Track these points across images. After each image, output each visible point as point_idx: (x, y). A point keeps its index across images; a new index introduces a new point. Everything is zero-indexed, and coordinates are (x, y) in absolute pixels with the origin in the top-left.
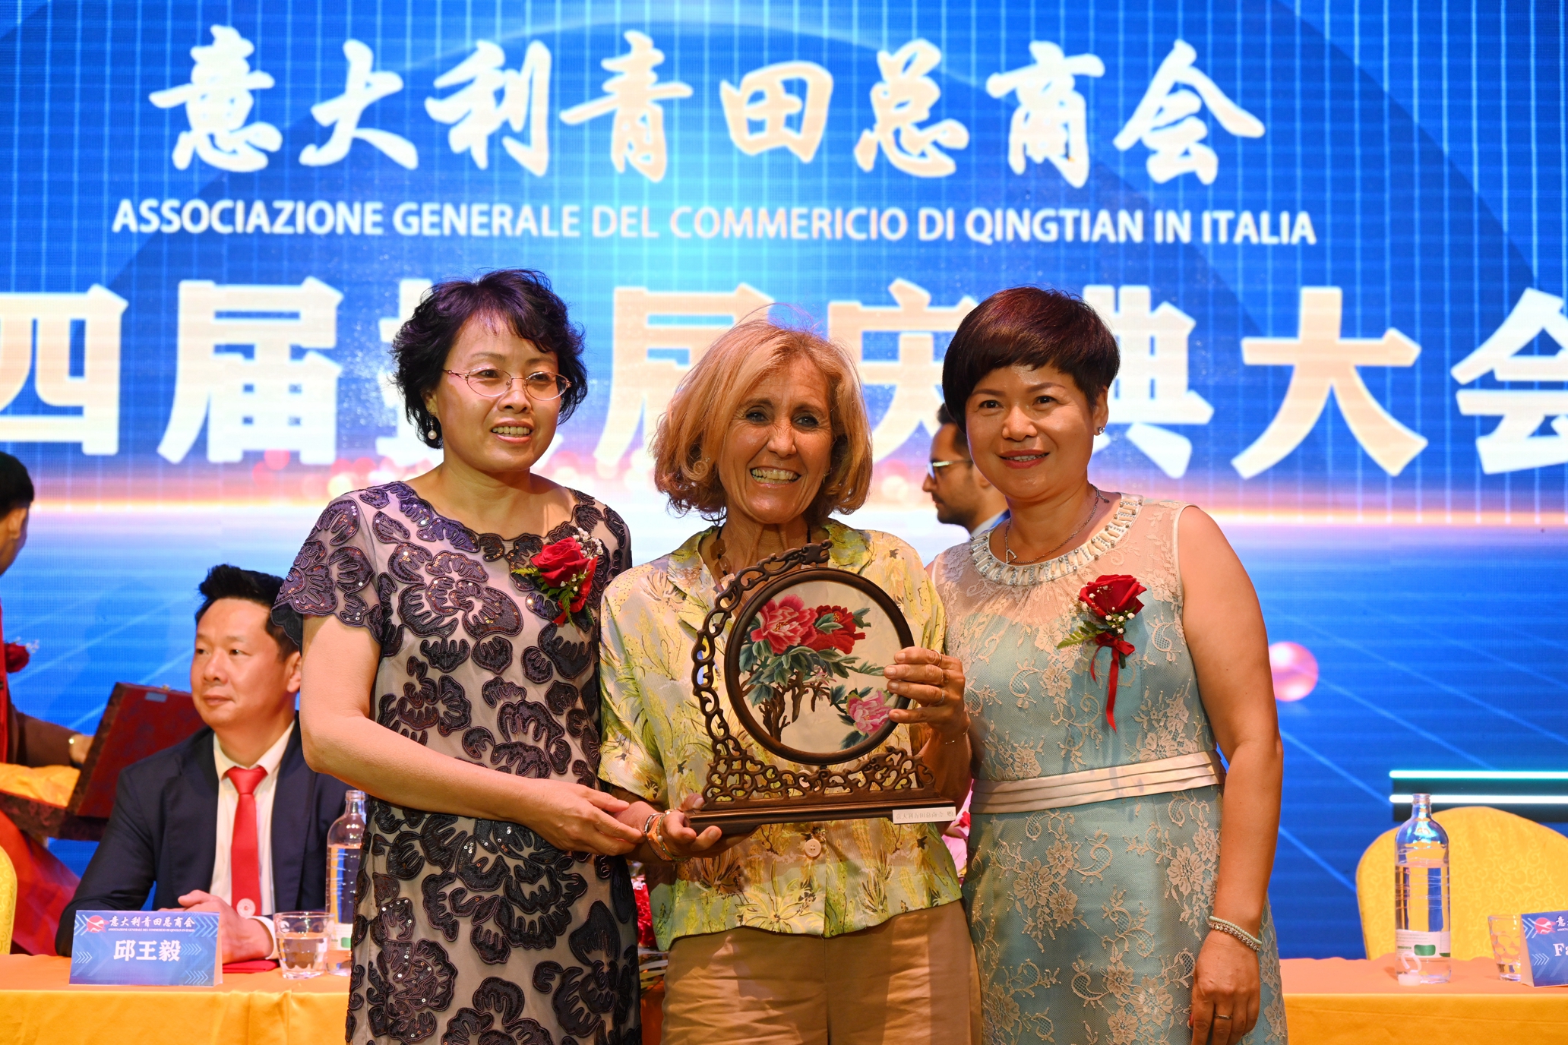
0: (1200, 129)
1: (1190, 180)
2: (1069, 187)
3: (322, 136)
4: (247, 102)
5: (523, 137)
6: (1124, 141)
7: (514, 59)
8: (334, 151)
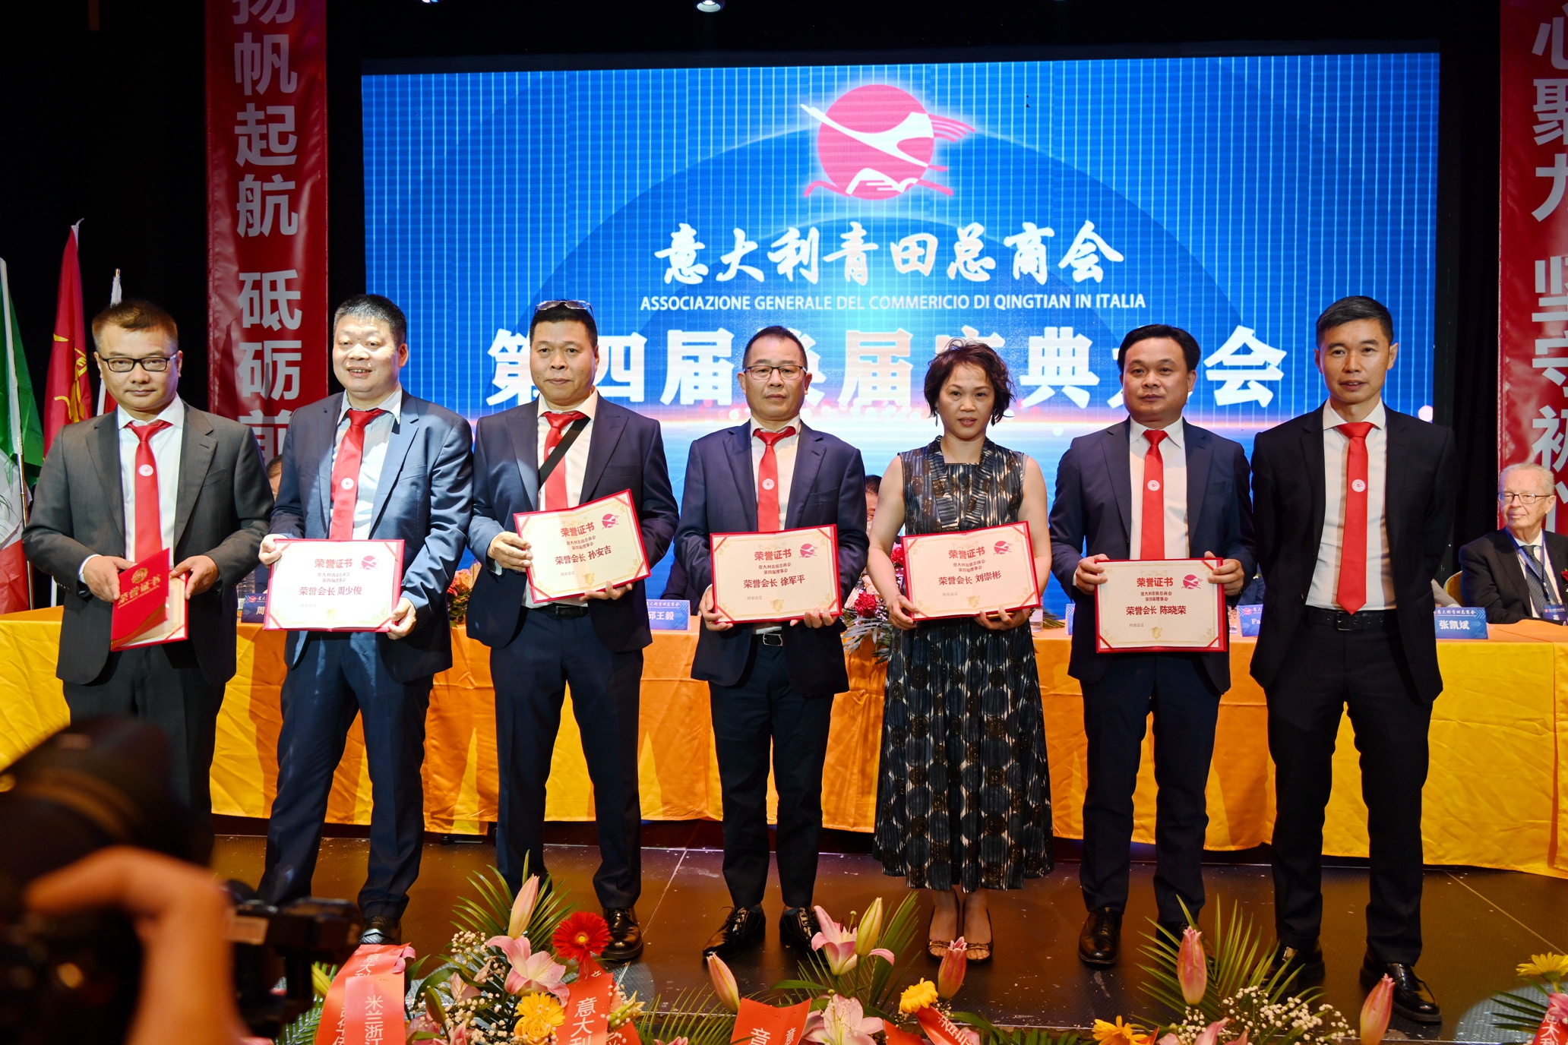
0: (1095, 259)
1: (1092, 280)
2: (1038, 285)
3: (726, 268)
4: (694, 255)
5: (808, 267)
6: (1062, 265)
7: (804, 234)
8: (731, 274)
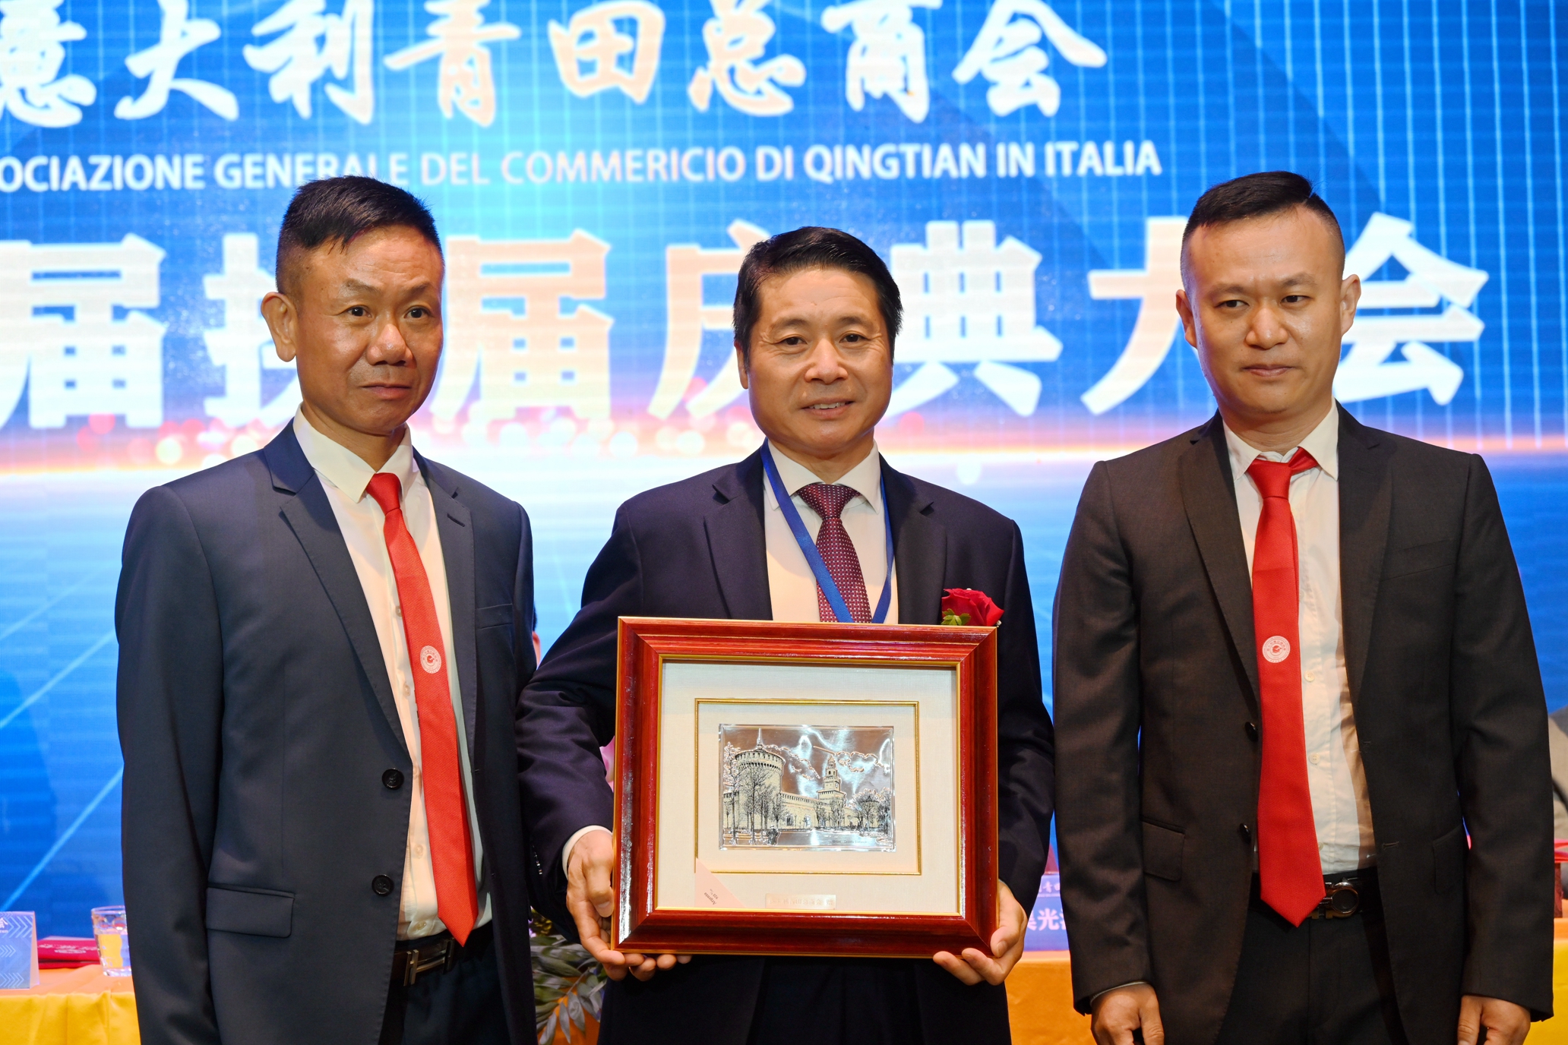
0: (1041, 59)
1: (1032, 111)
2: (909, 122)
3: (140, 86)
4: (58, 55)
5: (346, 84)
6: (963, 73)
7: (334, 2)
8: (151, 103)
